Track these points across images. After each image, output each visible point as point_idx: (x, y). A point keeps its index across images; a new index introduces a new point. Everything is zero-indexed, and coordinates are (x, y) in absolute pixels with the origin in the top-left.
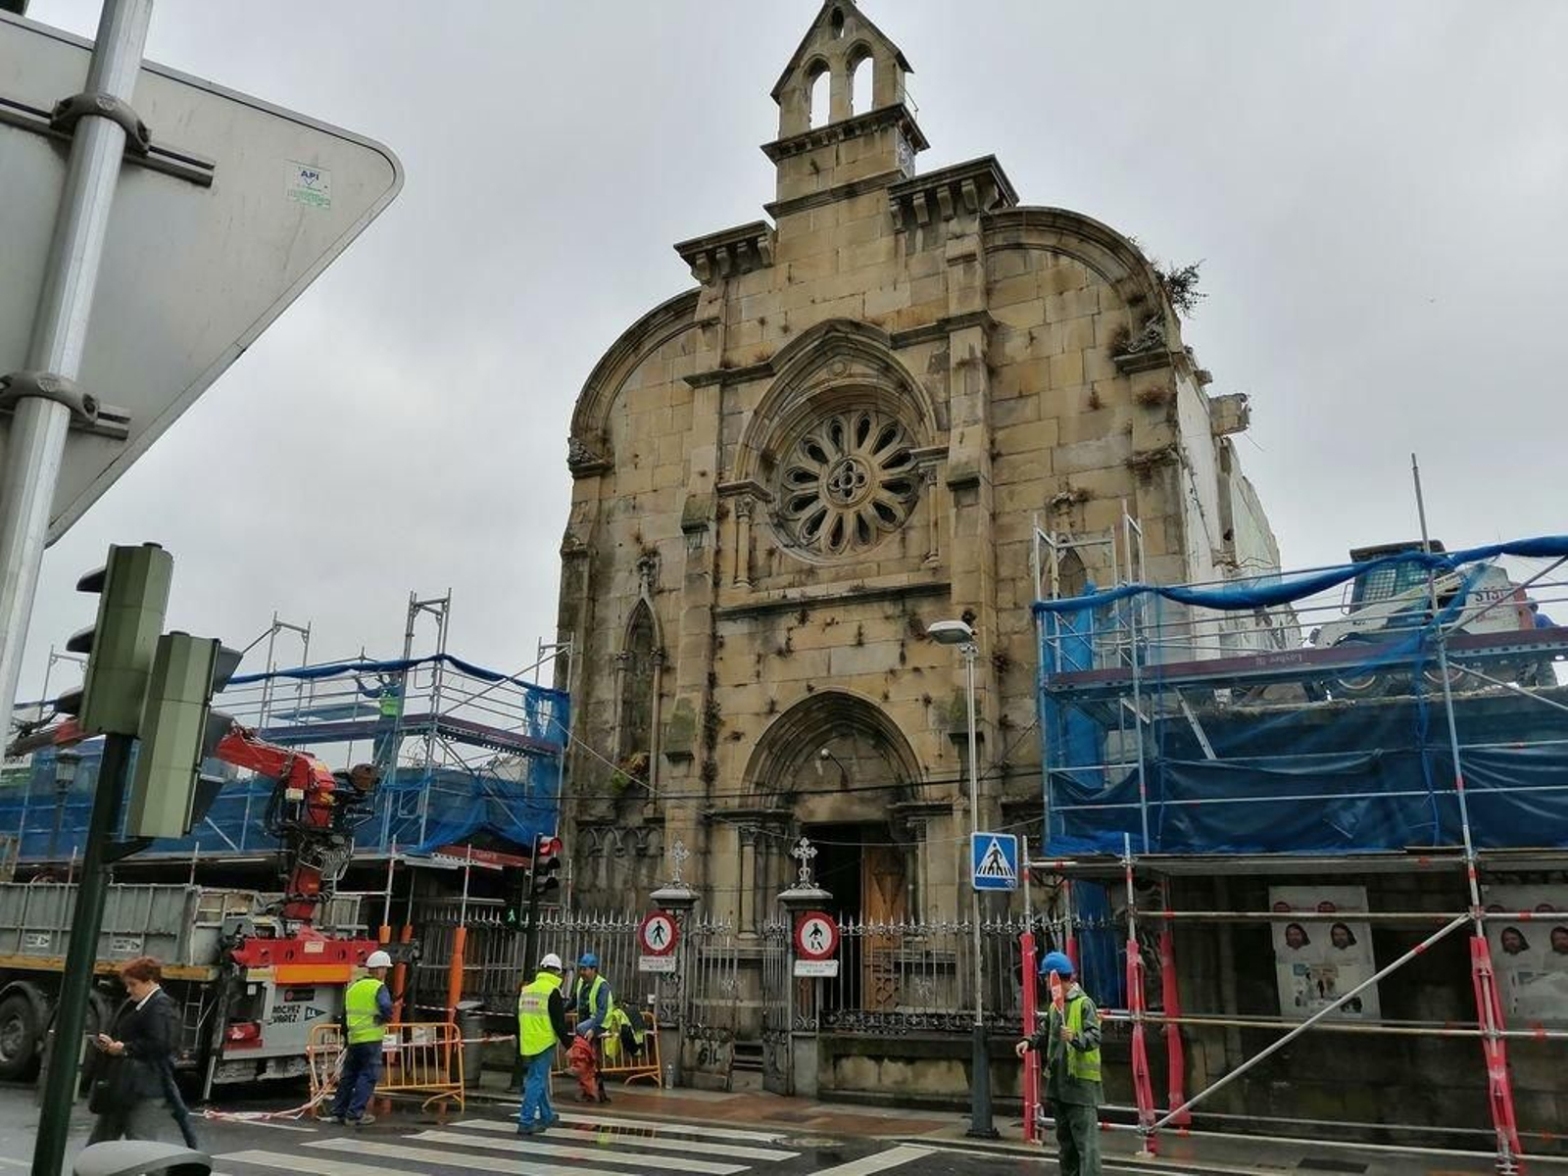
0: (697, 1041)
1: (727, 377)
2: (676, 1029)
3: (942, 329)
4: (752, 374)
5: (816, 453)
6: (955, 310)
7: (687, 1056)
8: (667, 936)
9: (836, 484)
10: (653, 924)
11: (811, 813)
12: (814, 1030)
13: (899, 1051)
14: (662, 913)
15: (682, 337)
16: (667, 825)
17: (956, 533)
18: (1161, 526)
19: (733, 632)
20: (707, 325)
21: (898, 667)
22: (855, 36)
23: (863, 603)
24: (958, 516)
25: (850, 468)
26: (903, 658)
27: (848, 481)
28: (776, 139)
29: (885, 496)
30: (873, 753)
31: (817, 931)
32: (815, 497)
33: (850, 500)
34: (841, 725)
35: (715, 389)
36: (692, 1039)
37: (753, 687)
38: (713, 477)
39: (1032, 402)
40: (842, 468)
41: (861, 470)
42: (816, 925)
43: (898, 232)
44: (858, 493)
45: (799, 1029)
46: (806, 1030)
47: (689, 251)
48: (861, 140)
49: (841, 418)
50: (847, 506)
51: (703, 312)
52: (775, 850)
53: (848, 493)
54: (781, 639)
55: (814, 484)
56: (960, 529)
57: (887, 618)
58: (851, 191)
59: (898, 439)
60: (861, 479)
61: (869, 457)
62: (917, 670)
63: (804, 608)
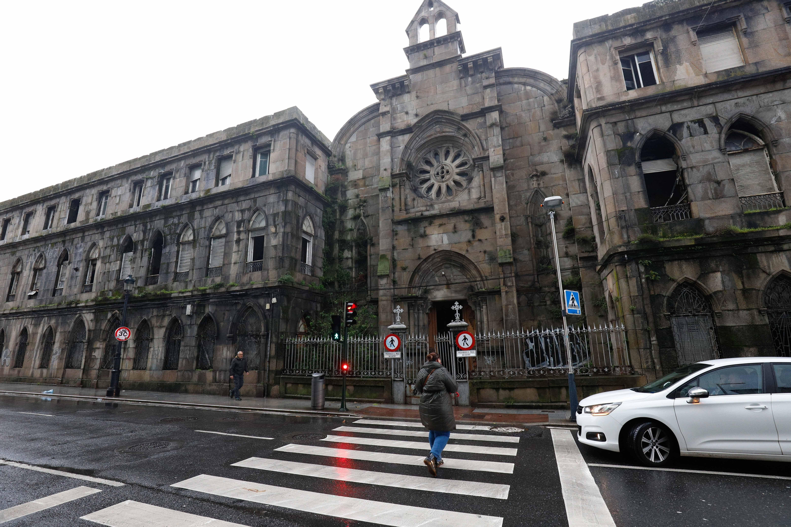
0: (412, 385)
1: (393, 133)
2: (403, 381)
3: (483, 112)
4: (403, 132)
5: (428, 163)
6: (487, 105)
7: (408, 392)
8: (396, 343)
9: (438, 174)
10: (389, 339)
11: (435, 297)
12: (466, 378)
13: (507, 386)
14: (393, 334)
15: (372, 121)
16: (380, 303)
17: (495, 187)
18: (577, 182)
19: (401, 229)
20: (384, 114)
21: (472, 239)
22: (438, 9)
23: (455, 216)
24: (495, 181)
25: (443, 168)
26: (474, 236)
27: (443, 173)
28: (408, 46)
29: (457, 178)
30: (460, 274)
31: (465, 339)
32: (429, 179)
33: (444, 180)
34: (446, 263)
35: (388, 138)
36: (410, 384)
37: (410, 250)
38: (389, 171)
39: (519, 139)
40: (440, 168)
41: (448, 168)
42: (465, 336)
43: (462, 78)
44: (447, 177)
45: (459, 378)
46: (462, 379)
47: (375, 88)
48: (443, 46)
49: (438, 150)
50: (443, 182)
51: (383, 109)
52: (421, 312)
53: (443, 177)
54: (422, 231)
55: (428, 174)
56: (496, 186)
57: (466, 221)
58: (441, 64)
59: (462, 156)
60: (448, 172)
61: (451, 163)
62: (480, 240)
63: (431, 219)
